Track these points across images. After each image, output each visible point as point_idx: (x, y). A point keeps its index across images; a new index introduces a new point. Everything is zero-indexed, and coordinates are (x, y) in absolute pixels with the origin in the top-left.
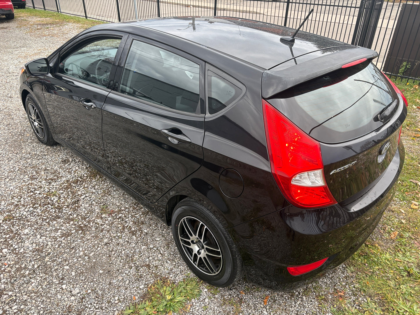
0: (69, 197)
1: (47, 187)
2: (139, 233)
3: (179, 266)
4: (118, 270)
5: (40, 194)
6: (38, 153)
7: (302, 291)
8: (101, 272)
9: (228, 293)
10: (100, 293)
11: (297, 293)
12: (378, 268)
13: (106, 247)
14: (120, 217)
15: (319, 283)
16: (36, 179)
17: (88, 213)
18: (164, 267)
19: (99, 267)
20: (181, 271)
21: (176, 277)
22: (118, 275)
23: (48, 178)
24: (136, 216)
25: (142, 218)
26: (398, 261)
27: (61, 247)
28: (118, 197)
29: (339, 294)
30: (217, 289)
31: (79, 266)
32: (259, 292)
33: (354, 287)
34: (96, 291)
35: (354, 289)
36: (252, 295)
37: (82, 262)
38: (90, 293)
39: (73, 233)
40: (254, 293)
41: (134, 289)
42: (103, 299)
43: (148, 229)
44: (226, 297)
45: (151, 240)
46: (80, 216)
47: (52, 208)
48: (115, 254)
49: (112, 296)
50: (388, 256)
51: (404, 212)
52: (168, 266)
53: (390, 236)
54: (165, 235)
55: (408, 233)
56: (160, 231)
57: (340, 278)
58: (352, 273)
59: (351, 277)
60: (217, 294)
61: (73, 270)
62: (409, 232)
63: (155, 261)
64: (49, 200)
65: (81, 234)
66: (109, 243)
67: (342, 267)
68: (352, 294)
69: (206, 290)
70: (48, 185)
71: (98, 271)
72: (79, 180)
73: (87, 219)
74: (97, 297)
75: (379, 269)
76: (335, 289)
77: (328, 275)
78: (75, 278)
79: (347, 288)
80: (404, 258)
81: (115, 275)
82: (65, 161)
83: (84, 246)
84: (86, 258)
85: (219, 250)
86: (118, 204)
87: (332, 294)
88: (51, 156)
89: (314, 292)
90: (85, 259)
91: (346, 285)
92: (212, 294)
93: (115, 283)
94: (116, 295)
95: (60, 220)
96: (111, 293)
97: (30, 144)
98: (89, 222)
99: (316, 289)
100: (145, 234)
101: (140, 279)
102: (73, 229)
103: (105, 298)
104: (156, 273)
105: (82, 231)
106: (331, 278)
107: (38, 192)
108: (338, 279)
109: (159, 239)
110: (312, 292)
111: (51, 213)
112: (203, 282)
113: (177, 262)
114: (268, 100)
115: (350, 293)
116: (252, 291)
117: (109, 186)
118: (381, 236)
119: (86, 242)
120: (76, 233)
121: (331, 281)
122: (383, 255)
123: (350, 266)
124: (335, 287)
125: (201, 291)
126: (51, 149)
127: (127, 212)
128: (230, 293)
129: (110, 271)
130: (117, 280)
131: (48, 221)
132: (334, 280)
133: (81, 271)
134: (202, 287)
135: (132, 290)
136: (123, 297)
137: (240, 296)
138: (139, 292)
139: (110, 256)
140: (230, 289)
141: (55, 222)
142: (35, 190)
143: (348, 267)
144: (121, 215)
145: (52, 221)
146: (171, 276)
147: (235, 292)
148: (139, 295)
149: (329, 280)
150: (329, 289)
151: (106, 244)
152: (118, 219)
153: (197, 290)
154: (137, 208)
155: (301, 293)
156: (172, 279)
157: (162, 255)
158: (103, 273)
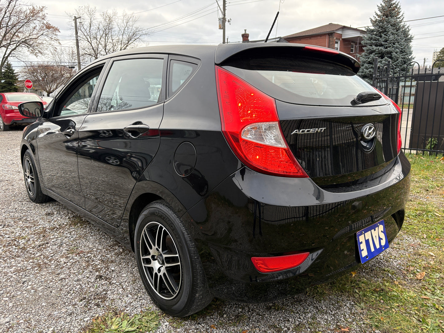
0: (38, 240)
1: (20, 232)
2: (104, 270)
3: (141, 300)
4: (65, 303)
5: (9, 237)
6: (24, 209)
7: (292, 326)
8: (44, 304)
9: (194, 327)
10: (33, 323)
11: (286, 329)
12: (398, 305)
13: (59, 282)
14: (89, 257)
15: (316, 319)
16: (11, 227)
17: (53, 253)
18: (122, 301)
19: (43, 300)
20: (141, 304)
21: (134, 310)
22: (62, 308)
23: (24, 226)
24: (106, 256)
25: (113, 258)
26: (425, 299)
27: (9, 281)
28: (93, 241)
29: (343, 329)
30: (181, 323)
31: (21, 298)
32: (235, 327)
33: (364, 324)
34: (30, 321)
35: (363, 325)
36: (226, 329)
37: (25, 295)
38: (22, 323)
39: (28, 269)
40: (228, 327)
41: (77, 321)
42: (35, 329)
43: (116, 267)
44: (191, 331)
45: (116, 276)
46: (44, 255)
47: (15, 249)
48: (67, 288)
49: (46, 327)
50: (412, 294)
51: (433, 255)
52: (127, 300)
53: (416, 276)
54: (135, 272)
55: (439, 274)
56: (130, 269)
57: (346, 314)
58: (362, 309)
59: (361, 314)
60: (179, 328)
61: (12, 301)
62: (441, 272)
63: (114, 295)
64: (16, 242)
65: (37, 270)
66: (65, 279)
67: (350, 304)
68: (359, 331)
69: (167, 323)
70: (21, 231)
71: (41, 303)
72: (57, 227)
73: (49, 258)
74: (27, 327)
75: (398, 306)
76: (337, 325)
77: (330, 311)
78: (11, 309)
79: (353, 324)
80: (433, 296)
81: (59, 307)
82: (49, 214)
83: (35, 280)
84: (32, 291)
85: (177, 255)
86: (91, 246)
87: (333, 330)
88: (37, 210)
89: (309, 328)
90: (31, 292)
91: (353, 321)
92: (174, 327)
93: (56, 315)
94: (52, 326)
95: (19, 258)
96: (46, 324)
97: (19, 203)
98: (50, 261)
99: (312, 325)
100: (111, 271)
101: (88, 311)
102: (30, 266)
103: (37, 328)
104: (110, 305)
105: (39, 267)
106: (334, 315)
107: (7, 236)
108: (343, 316)
110: (307, 328)
111: (12, 252)
112: (165, 316)
113: (139, 296)
115: (358, 329)
116: (226, 326)
117: (87, 232)
118: (404, 277)
119: (38, 278)
120: (32, 270)
121: (333, 317)
122: (405, 294)
123: (360, 303)
124: (339, 324)
125: (160, 324)
126: (38, 206)
127: (98, 253)
128: (198, 327)
129: (54, 304)
130: (60, 312)
131: (6, 258)
132: (337, 317)
133: (22, 302)
134: (163, 320)
135: (73, 321)
136: (59, 328)
137: (210, 330)
138: (82, 324)
139: (61, 290)
140: (199, 323)
141: (13, 260)
142: (6, 234)
143: (358, 304)
144: (90, 254)
145: (10, 259)
146: (127, 309)
147: (203, 327)
148: (79, 327)
149: (331, 317)
150: (330, 325)
151: (62, 279)
152: (86, 258)
153: (155, 323)
154: (111, 250)
155: (291, 329)
156: (128, 312)
157: (123, 289)
158: (45, 306)
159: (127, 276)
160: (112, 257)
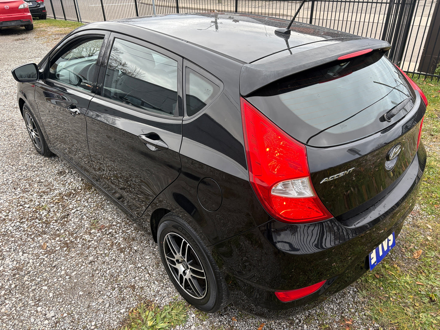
0: (59, 211)
1: (38, 200)
2: (128, 251)
3: (167, 287)
4: (100, 292)
5: (29, 207)
6: (34, 165)
7: (303, 318)
8: (81, 293)
9: (218, 319)
10: (76, 316)
11: (298, 321)
12: (395, 292)
13: (90, 266)
14: (110, 233)
15: (324, 310)
16: (28, 192)
17: (77, 229)
18: (150, 289)
19: (80, 288)
20: (168, 293)
21: (163, 300)
22: (98, 297)
23: (40, 191)
24: (127, 231)
25: (134, 234)
26: (420, 285)
27: (42, 265)
28: (111, 211)
29: (347, 322)
30: (206, 315)
31: (58, 287)
32: (253, 319)
33: (365, 315)
34: (73, 314)
35: (364, 317)
36: (246, 322)
37: (62, 282)
38: (66, 317)
39: (57, 250)
40: (247, 320)
41: (114, 313)
42: (79, 324)
43: (138, 246)
44: (215, 323)
45: (140, 258)
46: (68, 231)
47: (39, 223)
48: (98, 273)
49: (88, 321)
50: (408, 278)
51: (431, 228)
52: (155, 288)
53: (413, 255)
54: (156, 252)
55: (434, 252)
56: (151, 248)
57: (349, 303)
58: (364, 298)
59: (362, 303)
60: (205, 321)
61: (51, 291)
62: (436, 250)
63: (142, 281)
64: (37, 214)
65: (66, 251)
66: (94, 262)
67: (353, 291)
68: (361, 323)
69: (194, 315)
70: (39, 199)
71: (78, 292)
72: (73, 193)
73: (74, 235)
74: (72, 322)
75: (396, 294)
76: (342, 317)
77: (335, 300)
78: (52, 300)
79: (356, 316)
80: (427, 281)
81: (96, 297)
82: (61, 172)
83: (67, 264)
84: (67, 277)
85: (203, 271)
86: (110, 219)
87: (339, 322)
88: (48, 167)
89: (318, 320)
90: (66, 279)
91: (356, 312)
92: (200, 320)
93: (94, 307)
94: (93, 320)
95: (45, 235)
96: (88, 317)
97: (28, 156)
98: (76, 238)
99: (320, 317)
100: (134, 251)
101: (122, 302)
102: (58, 245)
103: (81, 323)
104: (141, 295)
105: (67, 247)
106: (339, 304)
107: (27, 206)
108: (346, 305)
109: (149, 257)
110: (315, 320)
111: (37, 228)
112: (191, 307)
113: (165, 283)
114: (246, 99)
115: (360, 321)
116: (245, 318)
117: (103, 199)
118: (402, 255)
119: (69, 260)
120: (61, 250)
121: (338, 307)
122: (402, 278)
123: (362, 291)
124: (343, 315)
125: (188, 316)
126: (48, 160)
127: (118, 228)
128: (221, 319)
129: (90, 293)
130: (97, 302)
131: (33, 236)
132: (342, 306)
133: (60, 292)
134: (189, 312)
135: (111, 314)
136: (100, 322)
137: (231, 323)
138: (119, 316)
139: (93, 276)
140: (221, 315)
141: (40, 238)
142: (25, 203)
143: (360, 291)
144: (112, 230)
145: (37, 237)
146: (157, 299)
147: (226, 319)
148: (118, 321)
149: (337, 306)
150: (335, 317)
151: (91, 262)
152: (108, 235)
153: (183, 316)
154: (130, 223)
155: (302, 321)
156: (158, 302)
157: (150, 275)
158: (83, 295)
159: (150, 258)
160: (132, 233)
